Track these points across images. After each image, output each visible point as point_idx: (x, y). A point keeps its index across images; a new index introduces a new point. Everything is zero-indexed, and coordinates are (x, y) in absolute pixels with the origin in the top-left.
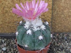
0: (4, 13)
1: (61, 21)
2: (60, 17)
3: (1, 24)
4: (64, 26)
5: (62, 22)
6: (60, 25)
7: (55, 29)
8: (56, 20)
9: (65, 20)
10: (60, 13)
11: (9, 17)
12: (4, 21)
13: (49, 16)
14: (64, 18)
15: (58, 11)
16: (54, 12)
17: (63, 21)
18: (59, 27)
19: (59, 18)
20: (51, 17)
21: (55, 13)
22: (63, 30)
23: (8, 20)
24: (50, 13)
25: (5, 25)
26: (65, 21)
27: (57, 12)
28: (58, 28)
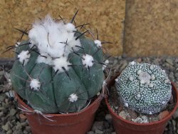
0: (12, 6)
1: (145, 30)
2: (144, 20)
3: (3, 36)
4: (153, 43)
5: (148, 32)
6: (143, 41)
7: (130, 50)
8: (135, 28)
9: (155, 27)
10: (143, 10)
11: (23, 17)
12: (11, 27)
13: (120, 16)
14: (152, 24)
15: (140, 5)
16: (130, 7)
17: (151, 31)
18: (140, 44)
19: (140, 23)
20: (124, 19)
21: (133, 10)
22: (151, 52)
23: (20, 24)
24: (122, 8)
25: (13, 38)
26: (155, 31)
27: (137, 7)
28: (139, 49)
